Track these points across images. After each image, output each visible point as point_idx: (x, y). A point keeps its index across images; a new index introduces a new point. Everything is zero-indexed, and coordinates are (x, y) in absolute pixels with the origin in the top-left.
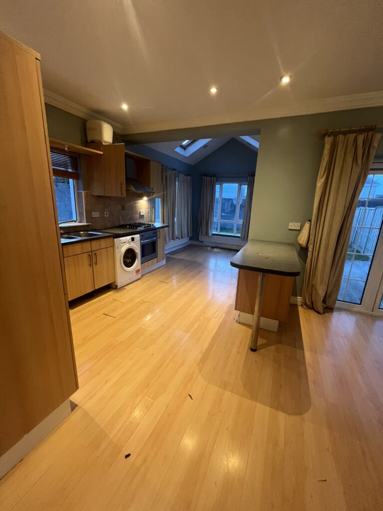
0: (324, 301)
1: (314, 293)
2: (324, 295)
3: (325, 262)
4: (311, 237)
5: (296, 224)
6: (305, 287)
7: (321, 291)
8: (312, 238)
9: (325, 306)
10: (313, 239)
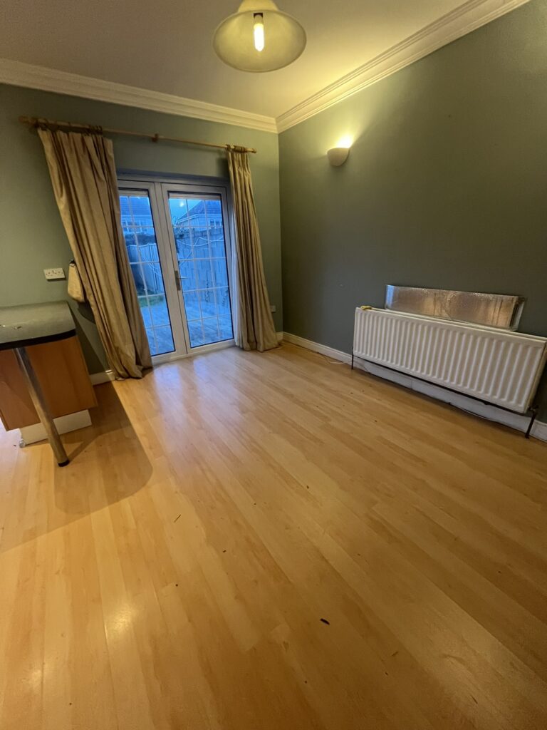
0: (138, 363)
1: (122, 357)
2: (134, 354)
3: (117, 314)
4: (85, 286)
5: (55, 270)
6: (108, 355)
7: (129, 352)
8: (87, 286)
9: (142, 367)
10: (89, 287)
